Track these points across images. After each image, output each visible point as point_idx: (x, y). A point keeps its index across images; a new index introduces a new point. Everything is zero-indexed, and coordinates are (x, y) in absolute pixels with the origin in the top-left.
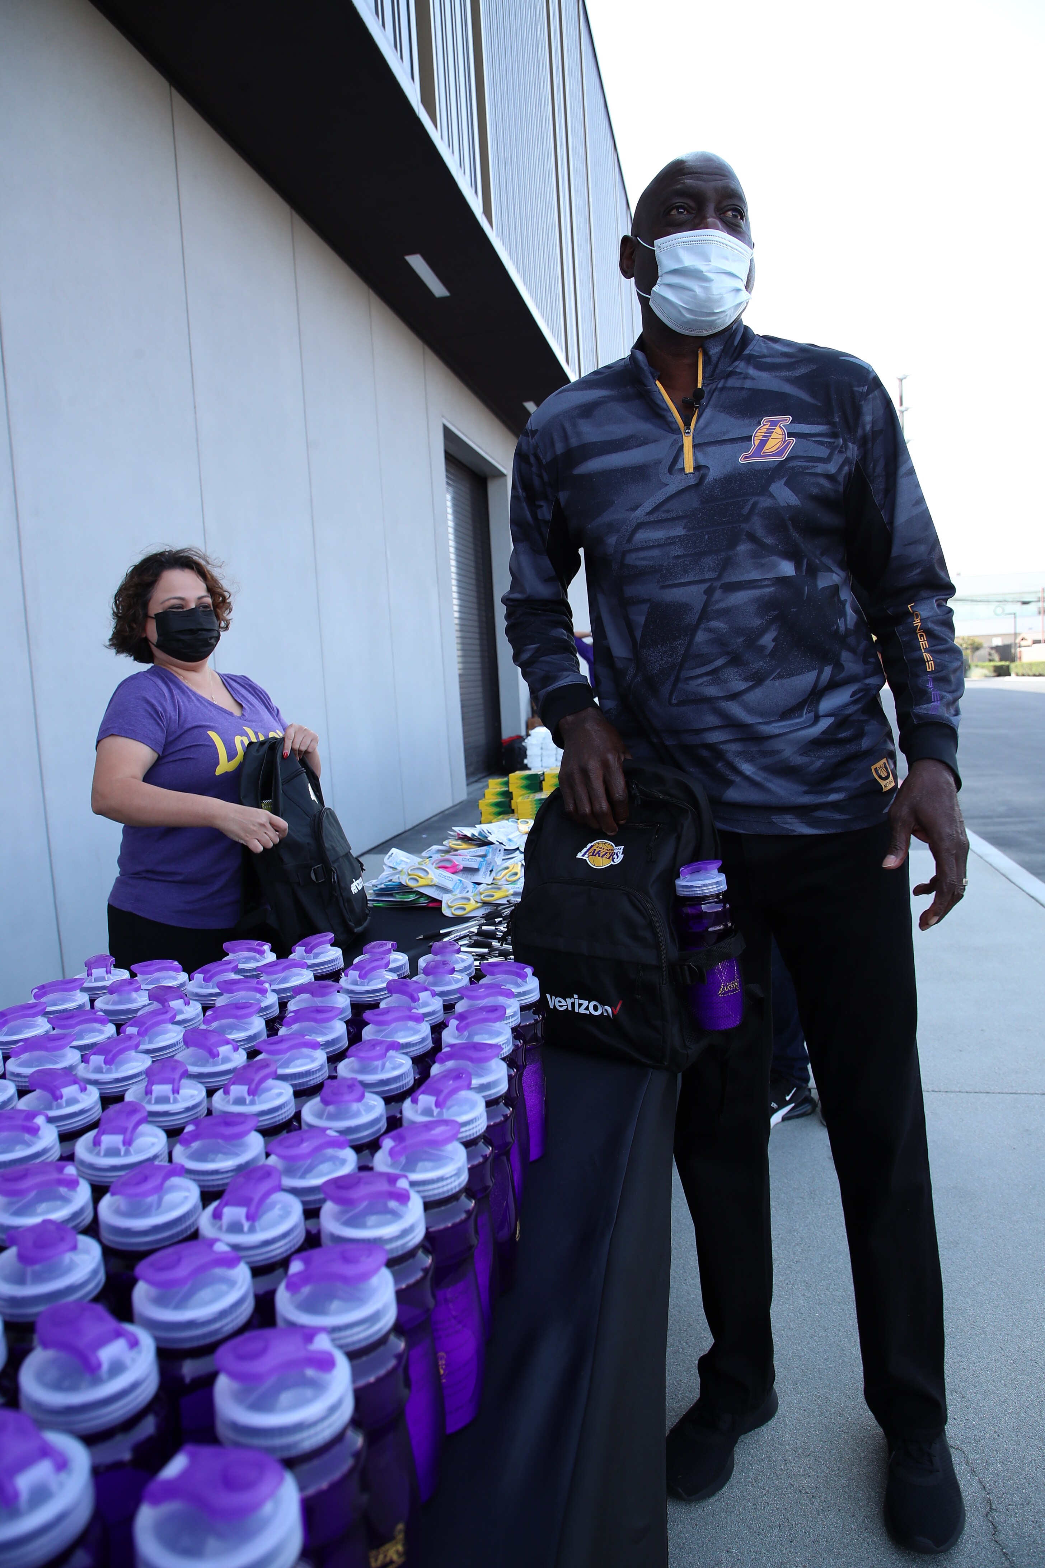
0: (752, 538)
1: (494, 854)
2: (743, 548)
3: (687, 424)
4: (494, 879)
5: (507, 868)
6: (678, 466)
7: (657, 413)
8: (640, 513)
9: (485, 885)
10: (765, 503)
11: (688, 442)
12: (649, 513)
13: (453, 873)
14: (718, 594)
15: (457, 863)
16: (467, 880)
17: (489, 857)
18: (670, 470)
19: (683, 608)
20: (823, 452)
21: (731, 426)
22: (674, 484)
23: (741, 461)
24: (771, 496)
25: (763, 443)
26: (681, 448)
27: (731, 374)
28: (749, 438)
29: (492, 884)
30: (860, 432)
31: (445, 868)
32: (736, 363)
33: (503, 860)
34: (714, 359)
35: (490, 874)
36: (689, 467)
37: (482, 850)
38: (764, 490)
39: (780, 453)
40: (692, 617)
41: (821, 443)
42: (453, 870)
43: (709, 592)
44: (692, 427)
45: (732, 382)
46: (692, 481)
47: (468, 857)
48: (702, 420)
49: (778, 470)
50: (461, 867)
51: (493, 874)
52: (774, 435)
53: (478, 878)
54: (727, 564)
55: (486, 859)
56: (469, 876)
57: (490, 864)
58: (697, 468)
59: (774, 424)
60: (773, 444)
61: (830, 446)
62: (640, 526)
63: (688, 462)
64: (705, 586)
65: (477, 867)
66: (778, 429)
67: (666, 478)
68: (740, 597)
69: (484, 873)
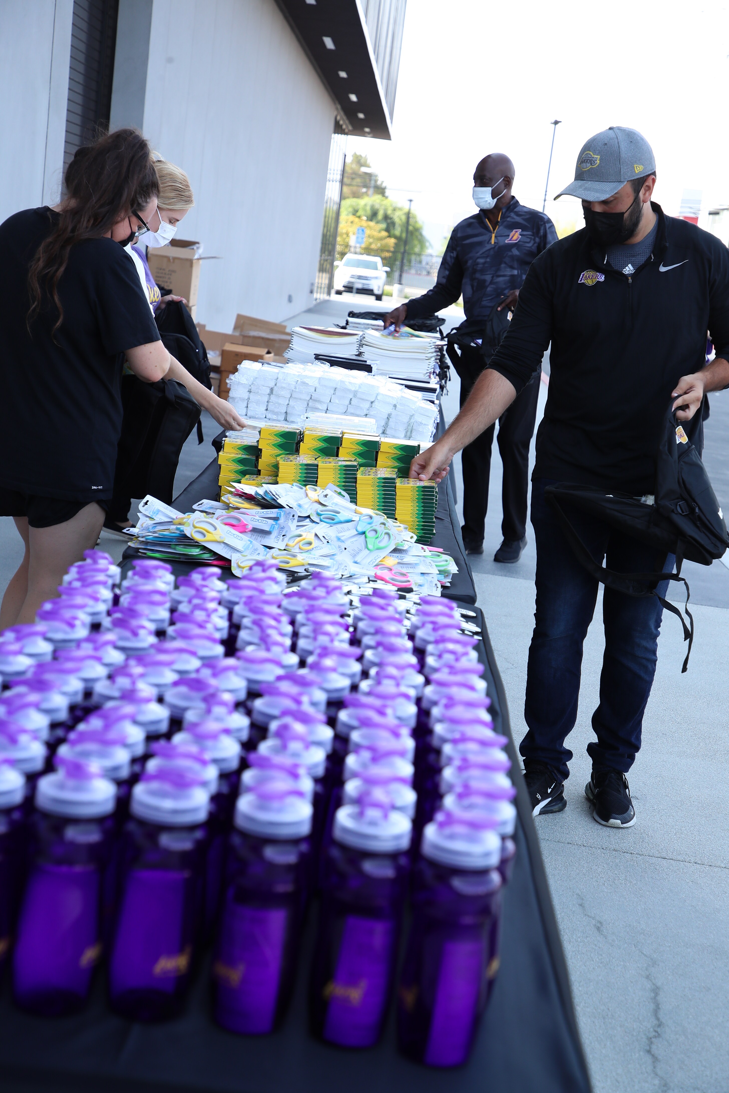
0: (505, 263)
1: (287, 519)
2: (503, 265)
3: (494, 230)
4: (286, 545)
5: (300, 536)
6: (490, 242)
7: (487, 228)
8: (478, 255)
9: (277, 550)
10: (510, 254)
11: (493, 235)
12: (481, 254)
13: (241, 532)
14: (495, 278)
15: (246, 523)
16: (258, 542)
17: (281, 521)
18: (488, 243)
19: (485, 281)
20: (528, 240)
21: (506, 232)
22: (488, 247)
23: (506, 242)
24: (512, 252)
25: (513, 237)
26: (491, 237)
27: (509, 217)
28: (509, 236)
29: (285, 550)
30: (540, 235)
31: (232, 525)
32: (511, 213)
33: (297, 526)
34: (504, 213)
35: (283, 539)
36: (493, 243)
37: (273, 513)
38: (510, 250)
39: (516, 240)
40: (487, 283)
41: (528, 237)
42: (242, 530)
43: (493, 277)
44: (495, 232)
45: (508, 219)
46: (493, 246)
47: (257, 518)
48: (498, 230)
49: (515, 245)
50: (250, 527)
51: (286, 539)
52: (516, 235)
53: (270, 541)
54: (498, 269)
55: (279, 522)
56: (259, 539)
57: (283, 528)
58: (495, 243)
59: (516, 232)
60: (515, 238)
61: (531, 239)
62: (478, 258)
63: (493, 241)
64: (491, 275)
65: (268, 530)
66: (517, 234)
67: (487, 245)
68: (501, 279)
69: (277, 537)
